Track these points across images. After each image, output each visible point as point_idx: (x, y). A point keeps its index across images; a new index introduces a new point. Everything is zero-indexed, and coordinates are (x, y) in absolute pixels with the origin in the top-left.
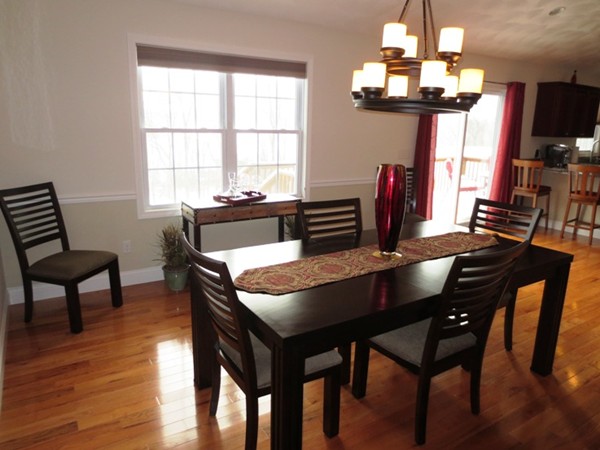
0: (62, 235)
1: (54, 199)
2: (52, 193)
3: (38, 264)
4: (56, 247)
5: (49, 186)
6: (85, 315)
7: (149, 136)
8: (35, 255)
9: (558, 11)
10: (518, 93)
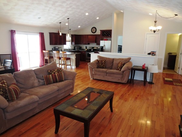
9: (40, 18)
10: (42, 35)
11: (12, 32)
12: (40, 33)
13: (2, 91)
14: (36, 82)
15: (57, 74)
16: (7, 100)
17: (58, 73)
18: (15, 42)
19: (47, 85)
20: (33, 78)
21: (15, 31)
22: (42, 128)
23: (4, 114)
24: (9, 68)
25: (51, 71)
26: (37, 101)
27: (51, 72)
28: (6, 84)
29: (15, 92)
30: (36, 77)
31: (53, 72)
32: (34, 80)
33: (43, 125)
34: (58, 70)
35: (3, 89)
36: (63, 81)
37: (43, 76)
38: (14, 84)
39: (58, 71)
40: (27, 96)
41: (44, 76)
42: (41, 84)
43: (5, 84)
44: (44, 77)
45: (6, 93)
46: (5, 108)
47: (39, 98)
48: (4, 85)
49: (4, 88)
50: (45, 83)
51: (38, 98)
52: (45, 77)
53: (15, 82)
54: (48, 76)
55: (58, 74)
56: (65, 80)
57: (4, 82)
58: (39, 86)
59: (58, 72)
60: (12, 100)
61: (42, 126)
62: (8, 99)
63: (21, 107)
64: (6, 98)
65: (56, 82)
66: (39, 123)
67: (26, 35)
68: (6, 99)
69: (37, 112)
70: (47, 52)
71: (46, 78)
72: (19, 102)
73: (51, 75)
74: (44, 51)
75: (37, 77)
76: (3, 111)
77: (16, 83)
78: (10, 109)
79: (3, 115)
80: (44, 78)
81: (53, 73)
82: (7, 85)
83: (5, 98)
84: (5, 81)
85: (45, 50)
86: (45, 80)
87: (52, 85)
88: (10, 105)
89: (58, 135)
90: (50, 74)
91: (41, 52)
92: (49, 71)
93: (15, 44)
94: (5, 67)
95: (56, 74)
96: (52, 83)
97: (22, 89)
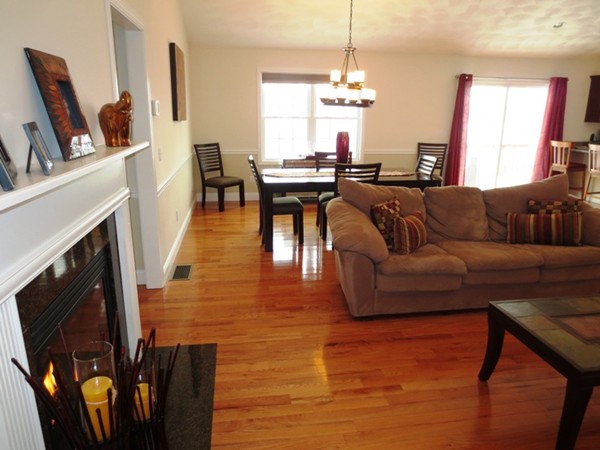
0: (221, 169)
1: (219, 151)
2: (218, 148)
3: (209, 180)
4: (218, 173)
5: (217, 145)
6: (226, 207)
7: (266, 120)
8: (208, 176)
9: (561, 25)
10: (560, 86)
11: (464, 81)
12: (552, 79)
13: (385, 224)
14: (480, 227)
15: (556, 216)
16: (390, 247)
17: (560, 215)
18: (465, 109)
19: (512, 243)
20: (473, 213)
21: (470, 77)
22: (451, 349)
23: (375, 275)
24: (427, 178)
25: (537, 203)
26: (462, 276)
27: (539, 207)
28: (398, 209)
29: (410, 232)
30: (483, 212)
31: (544, 207)
32: (477, 220)
33: (457, 344)
34: (565, 204)
35: (387, 219)
36: (573, 244)
37: (507, 214)
38: (420, 216)
39: (565, 208)
40: (438, 253)
41: (509, 214)
42: (495, 236)
43: (394, 209)
44: (509, 217)
45: (392, 230)
46: (379, 263)
47: (469, 270)
48: (392, 211)
49: (391, 217)
50: (509, 237)
51: (465, 268)
52: (511, 219)
53: (422, 210)
54: (523, 216)
55: (561, 219)
56: (584, 243)
57: (394, 204)
58: (488, 240)
59: (563, 212)
60: (400, 251)
61: (454, 346)
62: (393, 246)
63: (414, 274)
64: (389, 241)
65: (548, 242)
66: (450, 336)
67: (505, 89)
68: (388, 244)
69: (457, 308)
70: (565, 145)
71: (514, 221)
72: (412, 259)
73: (532, 216)
74: (554, 143)
75: (487, 214)
76: (375, 268)
77: (424, 216)
78: (388, 268)
79: (373, 277)
80: (508, 222)
81: (543, 212)
82: (399, 213)
83: (386, 240)
84: (397, 202)
85: (559, 138)
86: (509, 227)
87: (527, 246)
88: (391, 259)
89: (486, 386)
90: (530, 210)
91: (541, 146)
92: (532, 203)
93: (465, 116)
94: (419, 175)
95: (553, 216)
96: (530, 243)
97: (436, 236)
